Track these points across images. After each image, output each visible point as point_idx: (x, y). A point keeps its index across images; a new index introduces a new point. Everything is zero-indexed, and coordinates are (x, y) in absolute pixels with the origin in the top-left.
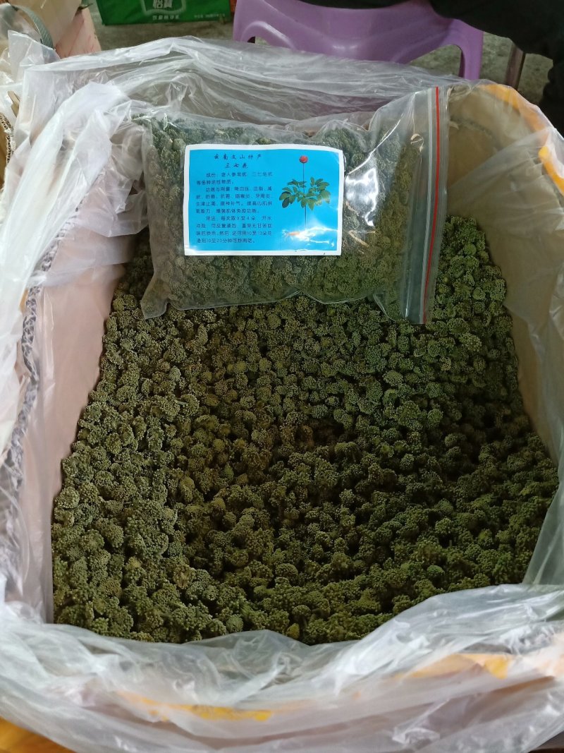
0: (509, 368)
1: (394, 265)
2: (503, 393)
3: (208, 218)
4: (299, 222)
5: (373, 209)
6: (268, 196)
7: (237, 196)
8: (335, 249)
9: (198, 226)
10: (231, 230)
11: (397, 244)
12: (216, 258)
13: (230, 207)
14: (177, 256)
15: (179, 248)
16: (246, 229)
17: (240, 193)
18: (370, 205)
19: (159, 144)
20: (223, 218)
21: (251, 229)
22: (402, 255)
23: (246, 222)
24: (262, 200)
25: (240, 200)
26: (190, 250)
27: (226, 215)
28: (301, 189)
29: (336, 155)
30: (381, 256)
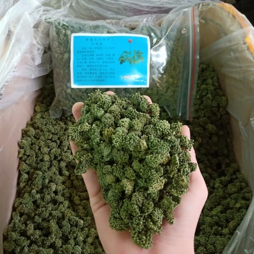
0: (229, 140)
1: (174, 92)
2: (226, 152)
3: (83, 70)
4: (129, 72)
5: (164, 65)
6: (113, 59)
7: (97, 59)
8: (146, 84)
9: (78, 73)
10: (94, 75)
11: (176, 82)
12: (87, 89)
13: (94, 64)
14: (67, 88)
15: (68, 84)
16: (102, 75)
17: (99, 57)
18: (163, 64)
19: (58, 33)
20: (90, 70)
21: (105, 75)
22: (178, 87)
23: (102, 71)
24: (110, 60)
25: (99, 60)
26: (74, 86)
27: (92, 68)
28: (129, 55)
29: (146, 39)
30: (168, 88)
